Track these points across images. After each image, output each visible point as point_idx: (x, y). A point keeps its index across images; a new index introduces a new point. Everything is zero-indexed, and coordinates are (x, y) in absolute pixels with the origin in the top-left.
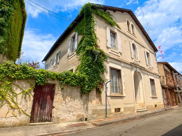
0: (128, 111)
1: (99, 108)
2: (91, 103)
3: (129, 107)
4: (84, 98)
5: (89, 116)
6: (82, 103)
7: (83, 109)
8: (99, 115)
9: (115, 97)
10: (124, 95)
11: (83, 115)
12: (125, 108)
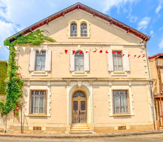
0: (53, 131)
1: (16, 125)
2: (9, 121)
3: (54, 127)
4: (4, 117)
5: (7, 130)
6: (2, 120)
7: (3, 124)
8: (16, 130)
9: (35, 117)
10: (48, 115)
11: (3, 129)
12: (47, 128)
